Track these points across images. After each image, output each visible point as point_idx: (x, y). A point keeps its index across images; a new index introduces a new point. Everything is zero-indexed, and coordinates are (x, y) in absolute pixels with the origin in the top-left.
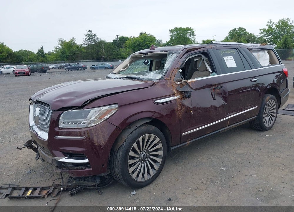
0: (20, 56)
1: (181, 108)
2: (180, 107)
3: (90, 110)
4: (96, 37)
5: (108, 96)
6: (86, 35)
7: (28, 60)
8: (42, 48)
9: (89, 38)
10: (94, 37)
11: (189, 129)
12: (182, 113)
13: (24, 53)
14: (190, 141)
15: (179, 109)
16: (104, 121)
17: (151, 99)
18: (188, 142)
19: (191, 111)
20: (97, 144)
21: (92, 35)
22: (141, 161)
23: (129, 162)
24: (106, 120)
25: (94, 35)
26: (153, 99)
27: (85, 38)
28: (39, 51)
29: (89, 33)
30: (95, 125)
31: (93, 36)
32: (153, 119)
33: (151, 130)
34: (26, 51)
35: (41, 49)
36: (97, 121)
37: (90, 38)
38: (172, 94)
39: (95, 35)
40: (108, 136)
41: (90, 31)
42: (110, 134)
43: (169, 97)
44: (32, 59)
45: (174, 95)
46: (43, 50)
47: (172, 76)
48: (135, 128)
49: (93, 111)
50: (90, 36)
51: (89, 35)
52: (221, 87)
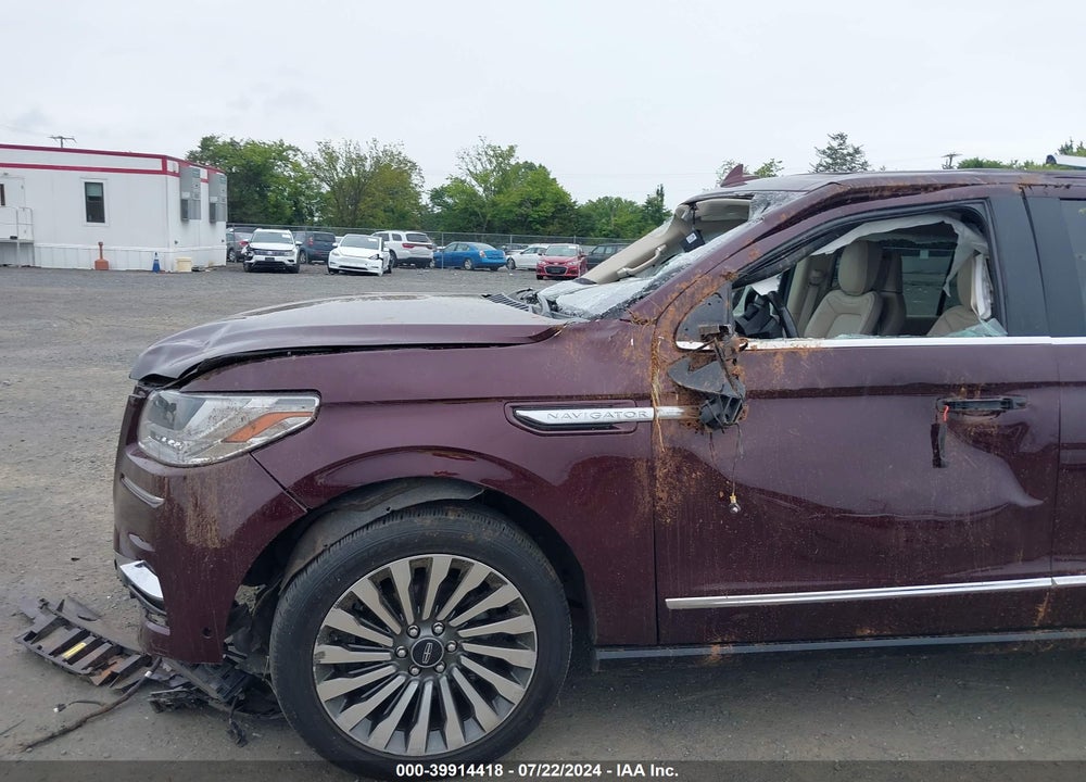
0: (589, 217)
1: (679, 470)
2: (671, 465)
3: (204, 400)
4: (860, 159)
5: (293, 354)
6: (824, 152)
7: (611, 231)
8: (660, 193)
9: (830, 161)
10: (853, 161)
11: (722, 587)
12: (677, 498)
13: (612, 207)
14: (731, 649)
15: (660, 473)
16: (243, 454)
17: (499, 399)
18: (716, 650)
19: (733, 499)
20: (192, 540)
21: (845, 152)
22: (405, 665)
23: (322, 654)
24: (251, 452)
25: (851, 151)
26: (511, 399)
27: (816, 161)
28: (649, 202)
29: (835, 144)
30: (205, 465)
31: (849, 154)
32: (488, 491)
33: (471, 538)
34: (619, 200)
35: (655, 195)
36: (218, 449)
37: (837, 164)
38: (629, 393)
39: (857, 151)
40: (241, 521)
41: (842, 137)
42: (250, 512)
43: (611, 406)
44: (622, 227)
45: (643, 399)
46: (662, 200)
47: (671, 308)
48: (381, 511)
49: (212, 404)
50: (838, 156)
51: (832, 153)
52: (1007, 404)
